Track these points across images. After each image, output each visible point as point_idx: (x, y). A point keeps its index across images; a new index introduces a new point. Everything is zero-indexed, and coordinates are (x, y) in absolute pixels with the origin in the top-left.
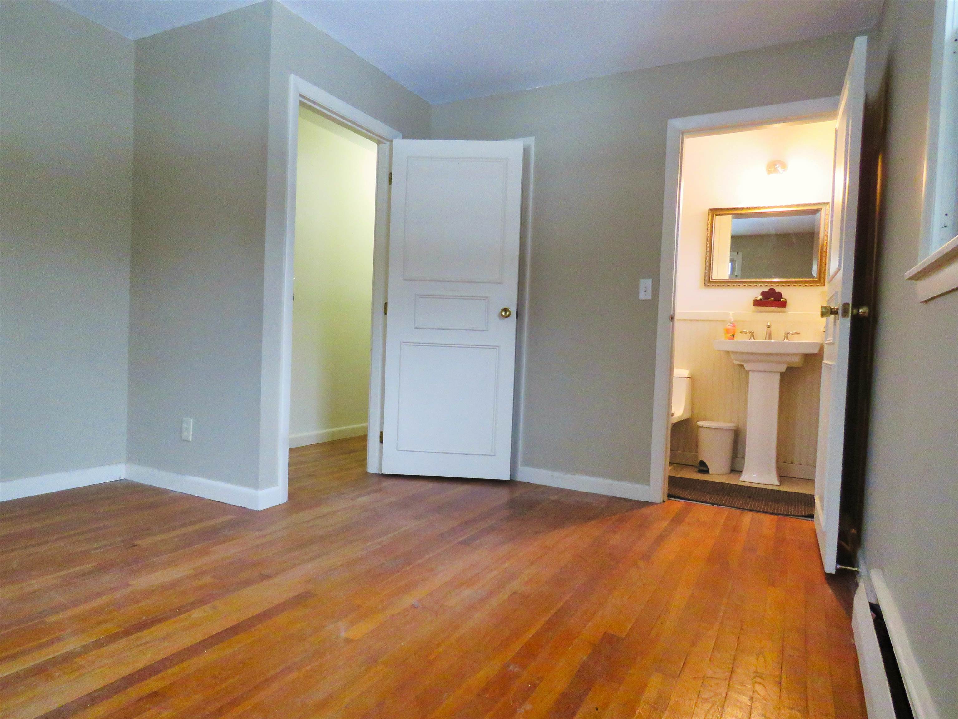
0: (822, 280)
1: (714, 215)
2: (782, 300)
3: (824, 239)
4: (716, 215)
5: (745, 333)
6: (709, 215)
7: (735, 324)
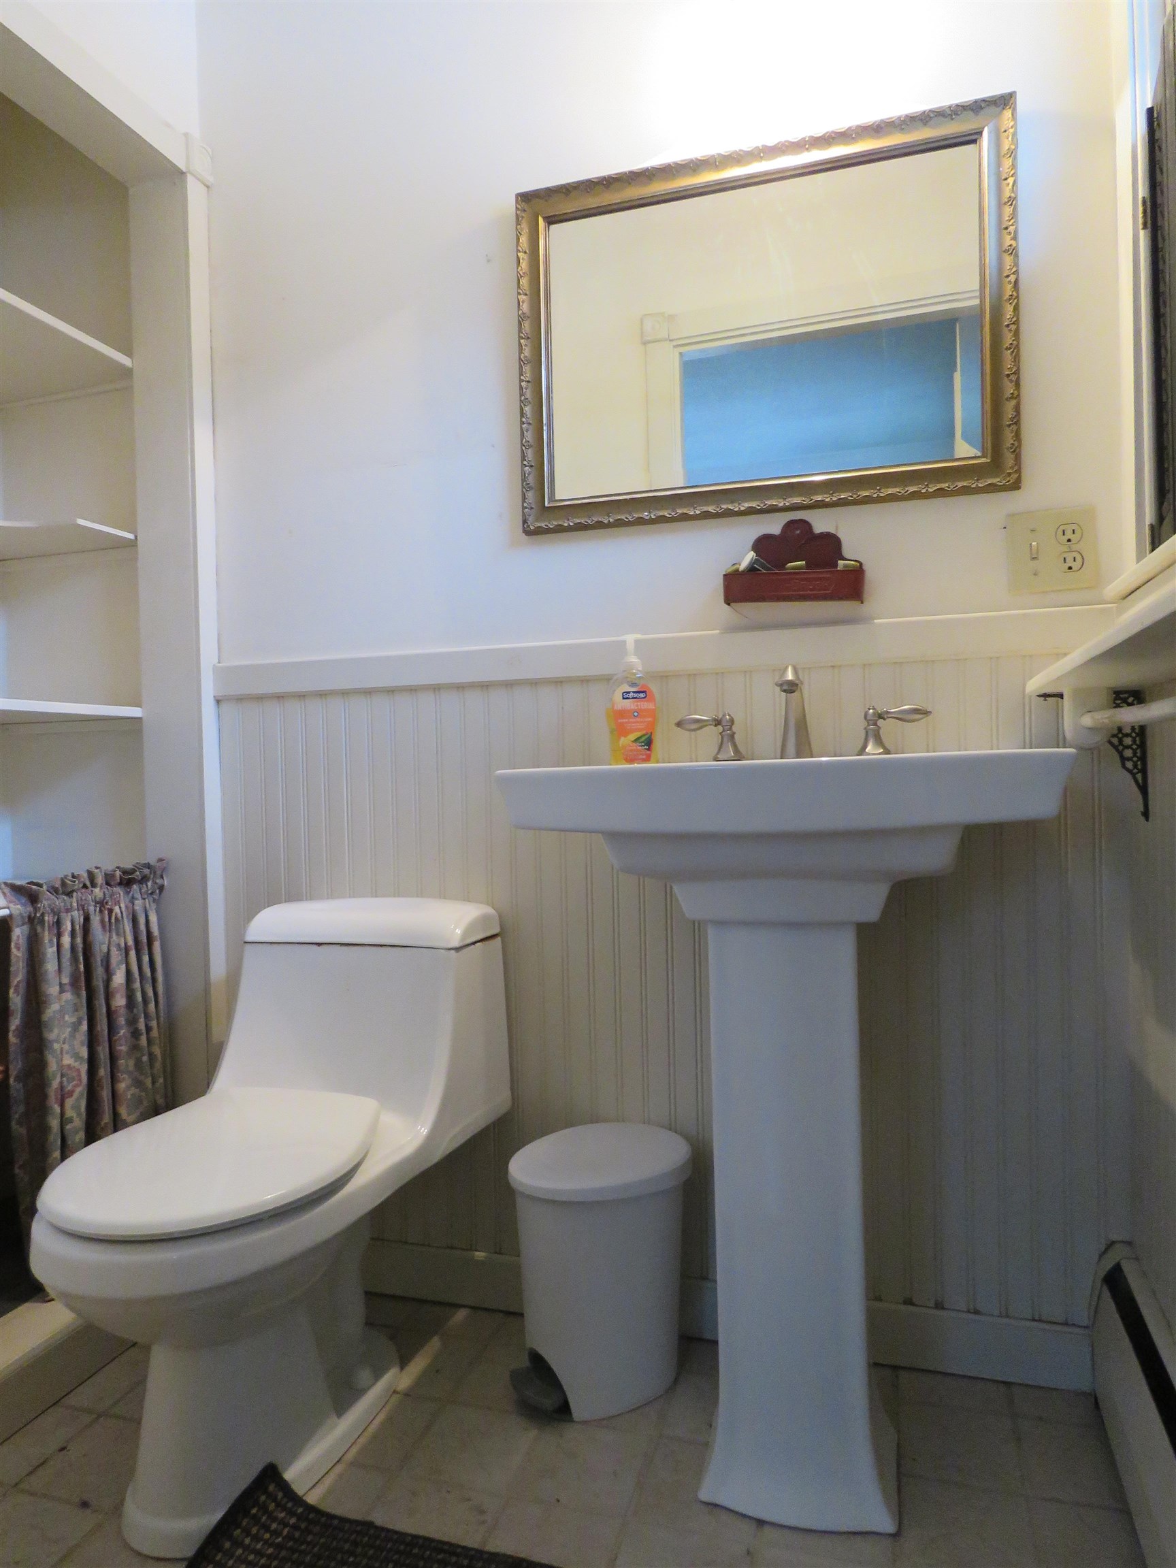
0: (1009, 460)
1: (541, 220)
2: (841, 563)
3: (1000, 268)
4: (551, 221)
5: (694, 726)
6: (518, 223)
7: (654, 688)
